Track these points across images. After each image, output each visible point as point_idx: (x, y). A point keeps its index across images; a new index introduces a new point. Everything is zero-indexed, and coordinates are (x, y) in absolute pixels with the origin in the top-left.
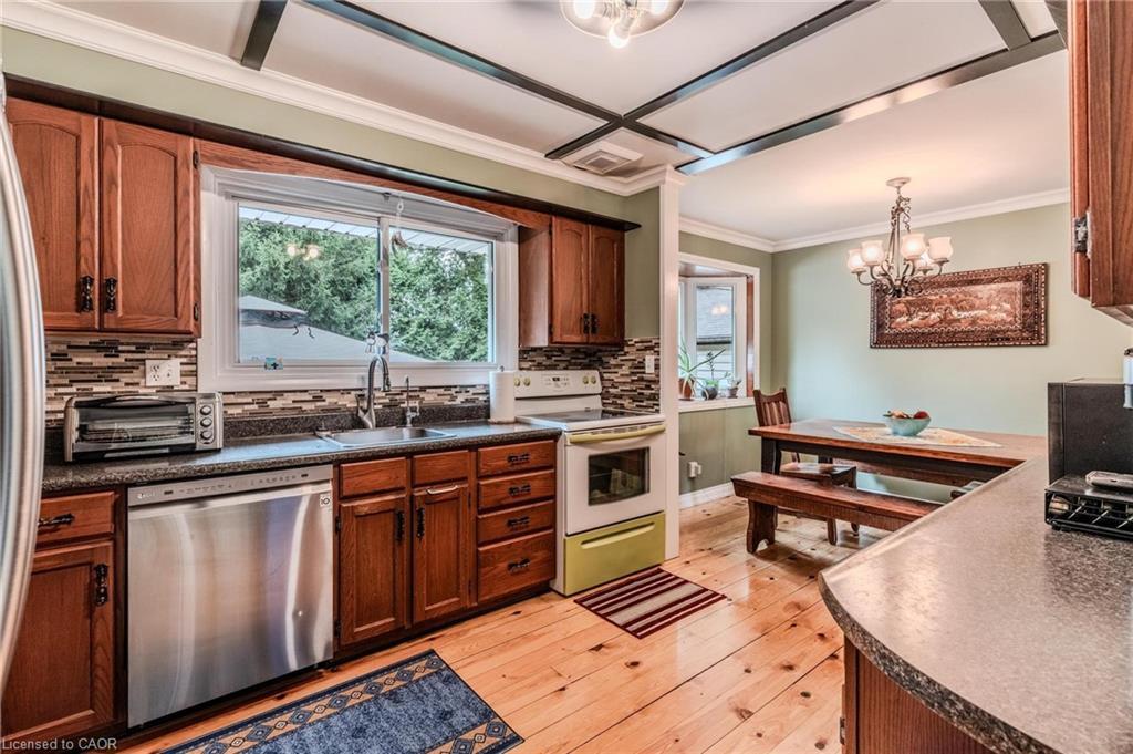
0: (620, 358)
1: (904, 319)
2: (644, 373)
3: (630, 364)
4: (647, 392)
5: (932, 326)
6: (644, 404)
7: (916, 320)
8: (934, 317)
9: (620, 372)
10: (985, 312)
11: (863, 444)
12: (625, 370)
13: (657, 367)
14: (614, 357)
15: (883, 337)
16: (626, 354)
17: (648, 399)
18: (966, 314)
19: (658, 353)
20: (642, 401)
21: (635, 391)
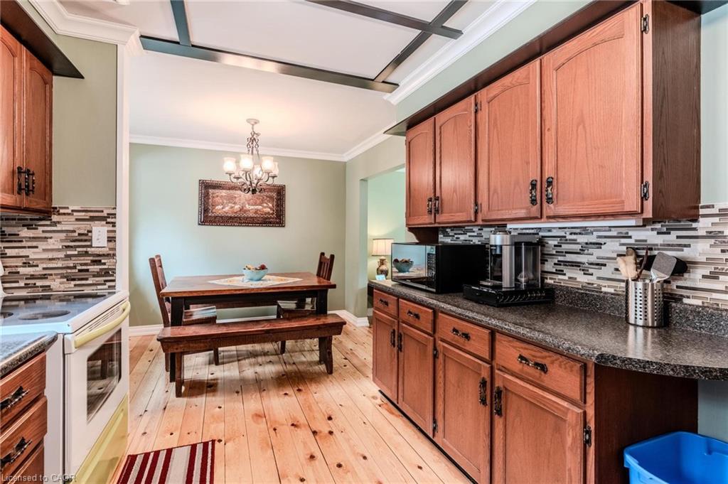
0: (41, 229)
1: (220, 207)
2: (91, 246)
3: (63, 235)
4: (96, 268)
5: (236, 213)
6: (89, 282)
7: (227, 209)
8: (237, 207)
9: (42, 245)
10: (260, 207)
11: (253, 289)
12: (55, 242)
13: (111, 239)
14: (29, 227)
15: (208, 218)
16: (55, 224)
17: (94, 276)
18: (253, 207)
19: (114, 224)
20: (87, 279)
21: (74, 267)
